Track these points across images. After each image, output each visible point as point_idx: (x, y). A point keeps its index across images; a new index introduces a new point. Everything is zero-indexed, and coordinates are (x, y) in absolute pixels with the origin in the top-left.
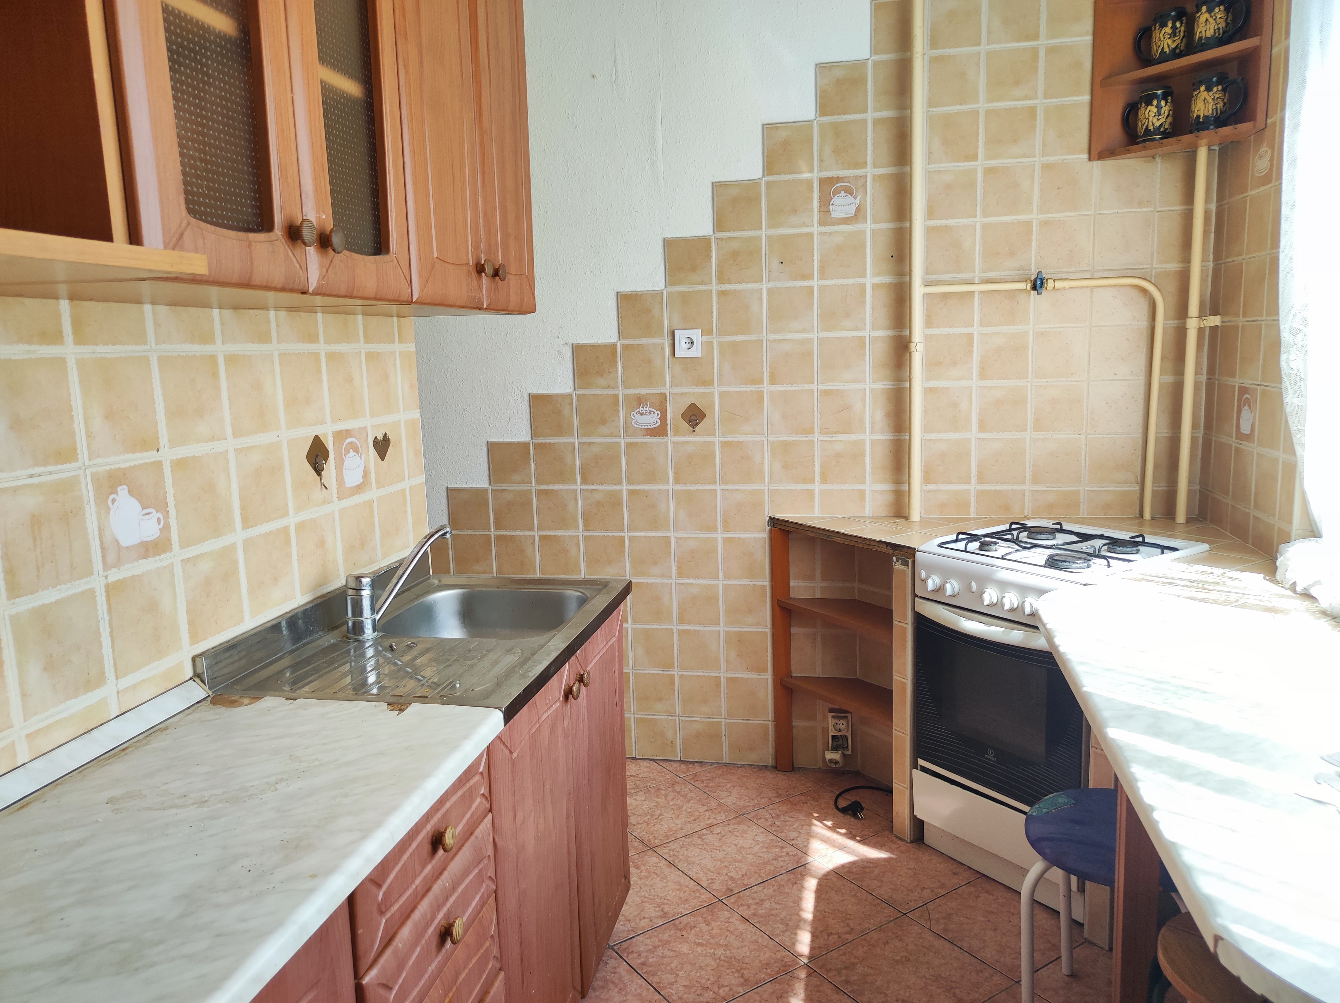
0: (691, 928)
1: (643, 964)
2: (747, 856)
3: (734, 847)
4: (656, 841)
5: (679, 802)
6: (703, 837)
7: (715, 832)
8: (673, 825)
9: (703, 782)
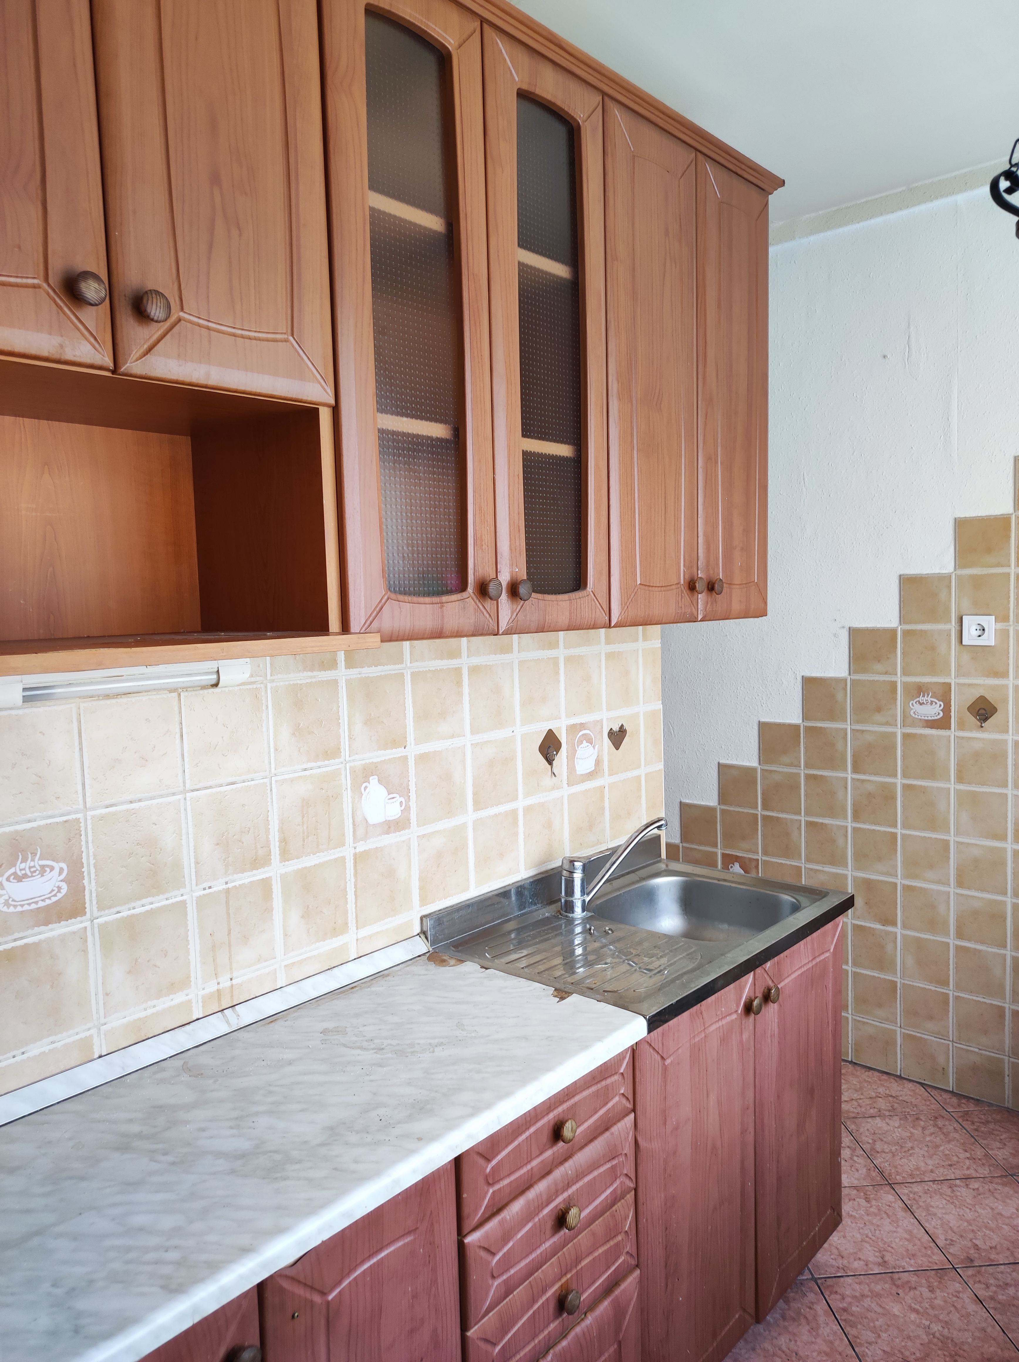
0: (910, 1288)
1: (845, 1310)
2: (1004, 1226)
3: (989, 1210)
4: (898, 1177)
5: (938, 1140)
6: (955, 1188)
7: (971, 1186)
8: (923, 1164)
9: (973, 1123)
